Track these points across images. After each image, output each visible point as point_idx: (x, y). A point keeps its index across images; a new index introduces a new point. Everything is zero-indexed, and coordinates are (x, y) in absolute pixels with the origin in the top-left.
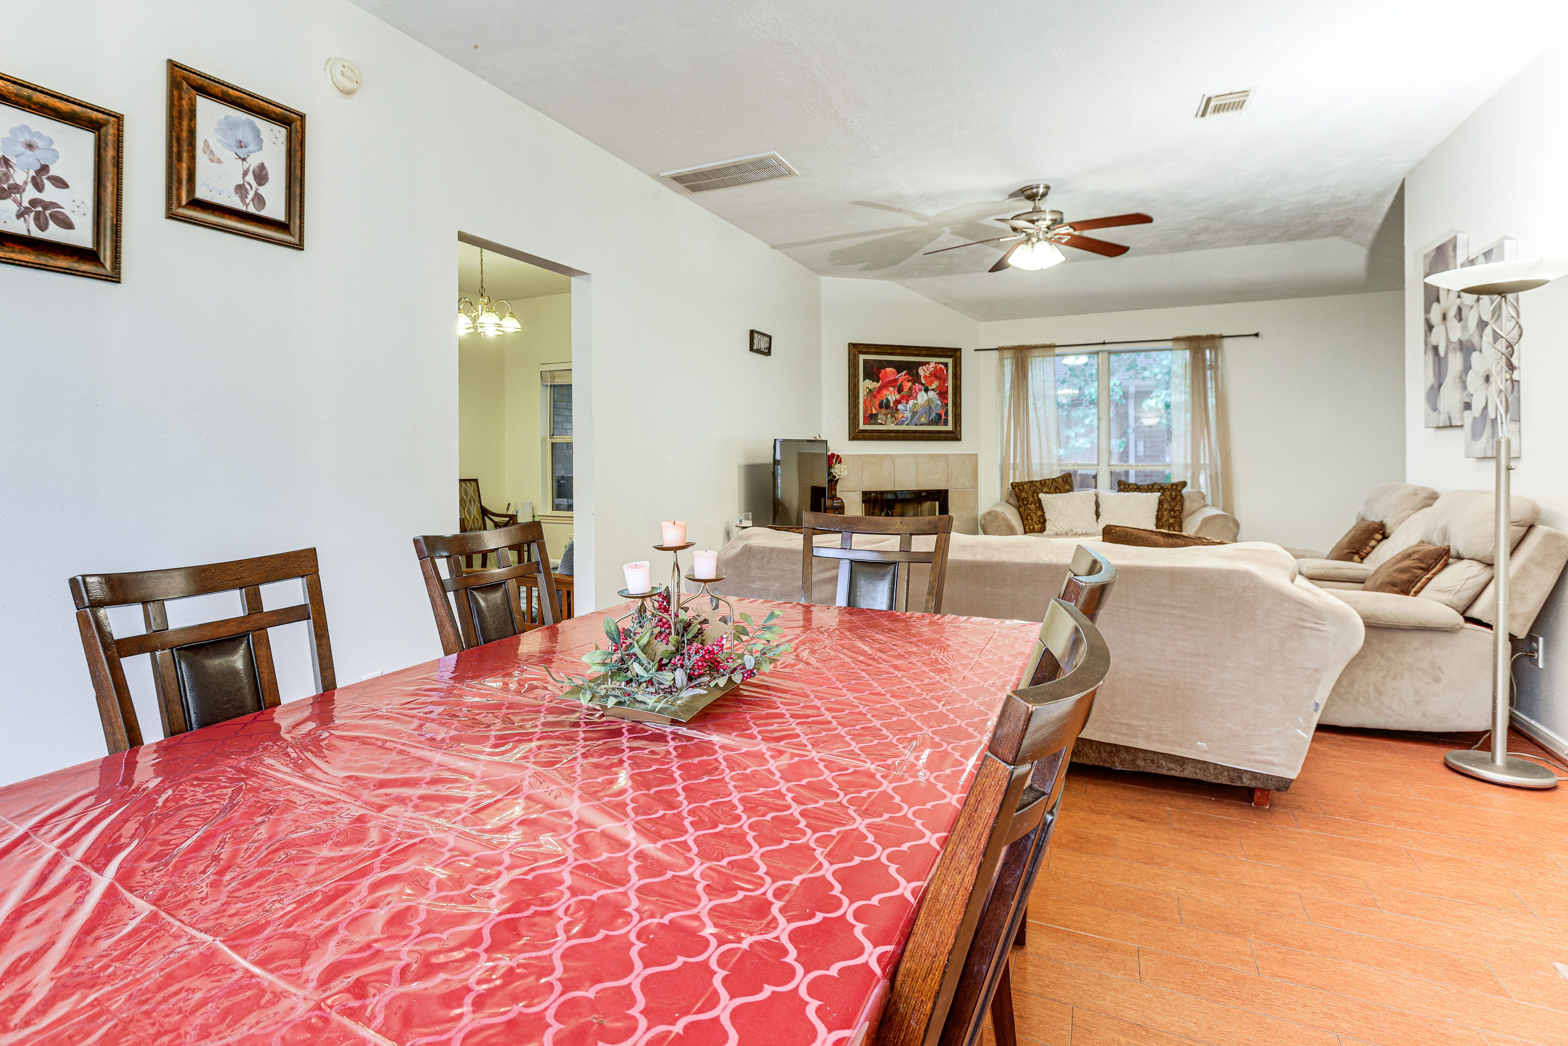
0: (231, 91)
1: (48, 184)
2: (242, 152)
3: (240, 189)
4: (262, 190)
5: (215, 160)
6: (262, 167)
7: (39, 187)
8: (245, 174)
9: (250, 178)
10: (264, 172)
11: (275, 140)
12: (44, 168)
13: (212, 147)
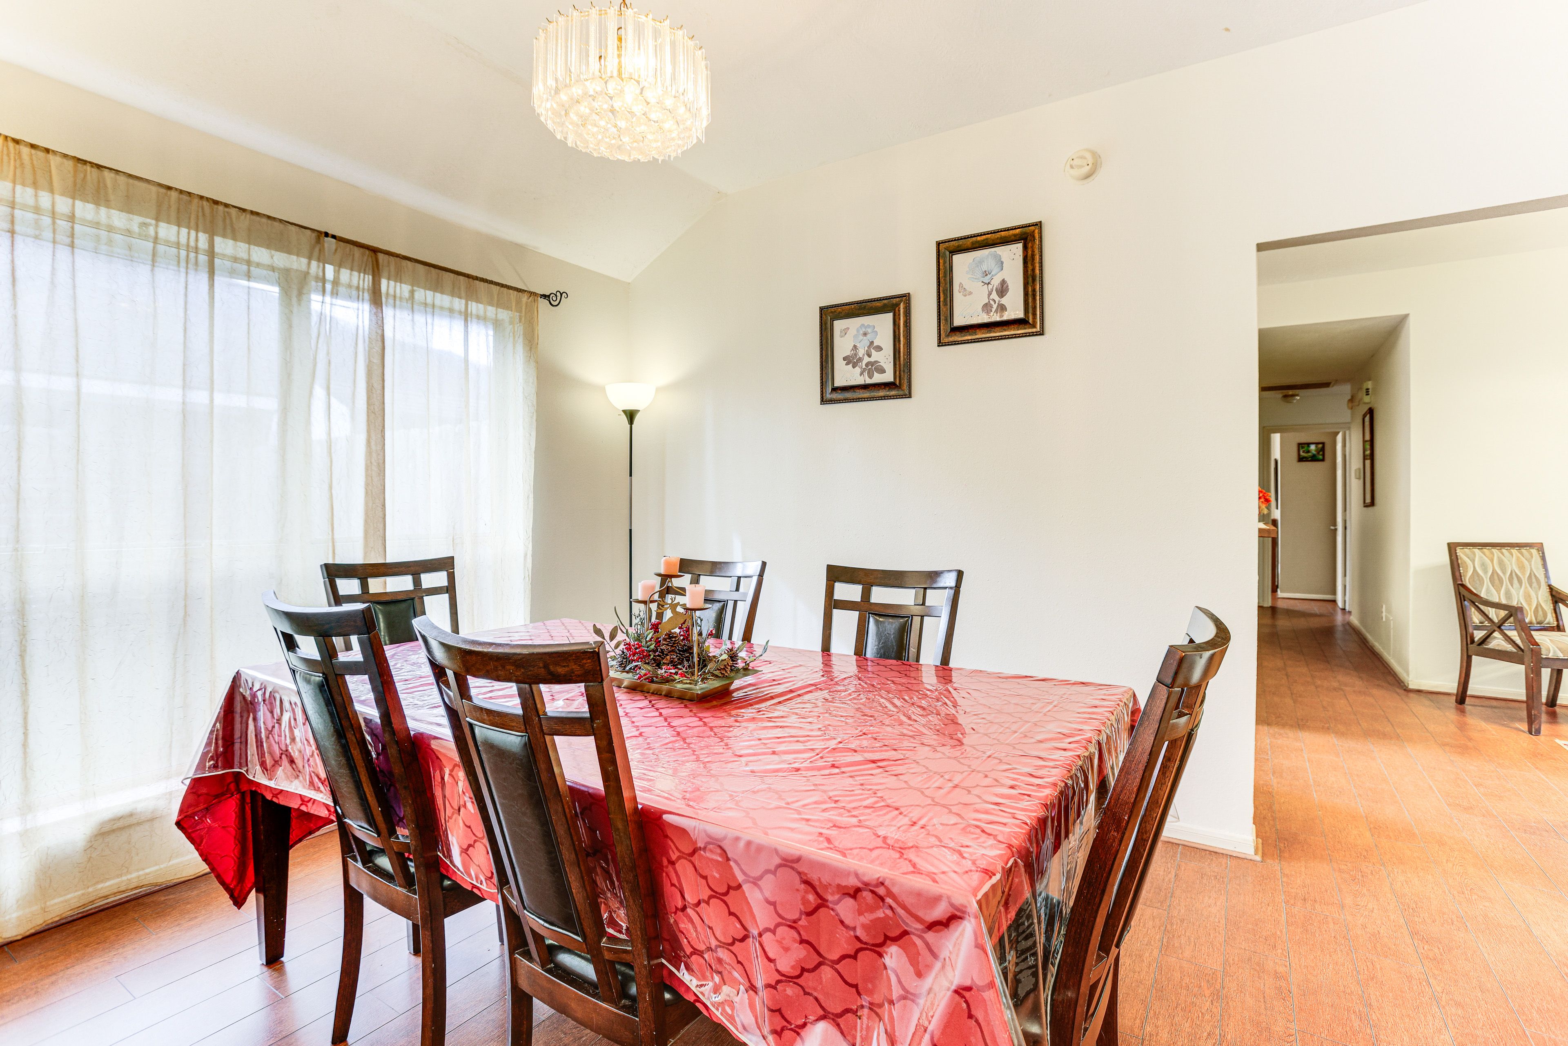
0: (979, 238)
1: (873, 352)
2: (986, 280)
3: (987, 308)
4: (1004, 301)
5: (966, 293)
6: (1003, 282)
7: (869, 356)
8: (990, 294)
9: (994, 295)
10: (1005, 286)
11: (1013, 257)
12: (872, 343)
13: (964, 286)
